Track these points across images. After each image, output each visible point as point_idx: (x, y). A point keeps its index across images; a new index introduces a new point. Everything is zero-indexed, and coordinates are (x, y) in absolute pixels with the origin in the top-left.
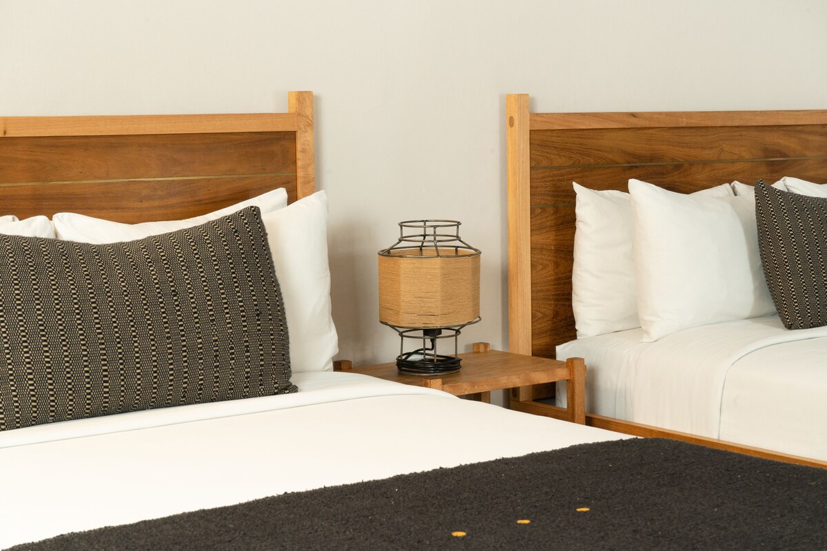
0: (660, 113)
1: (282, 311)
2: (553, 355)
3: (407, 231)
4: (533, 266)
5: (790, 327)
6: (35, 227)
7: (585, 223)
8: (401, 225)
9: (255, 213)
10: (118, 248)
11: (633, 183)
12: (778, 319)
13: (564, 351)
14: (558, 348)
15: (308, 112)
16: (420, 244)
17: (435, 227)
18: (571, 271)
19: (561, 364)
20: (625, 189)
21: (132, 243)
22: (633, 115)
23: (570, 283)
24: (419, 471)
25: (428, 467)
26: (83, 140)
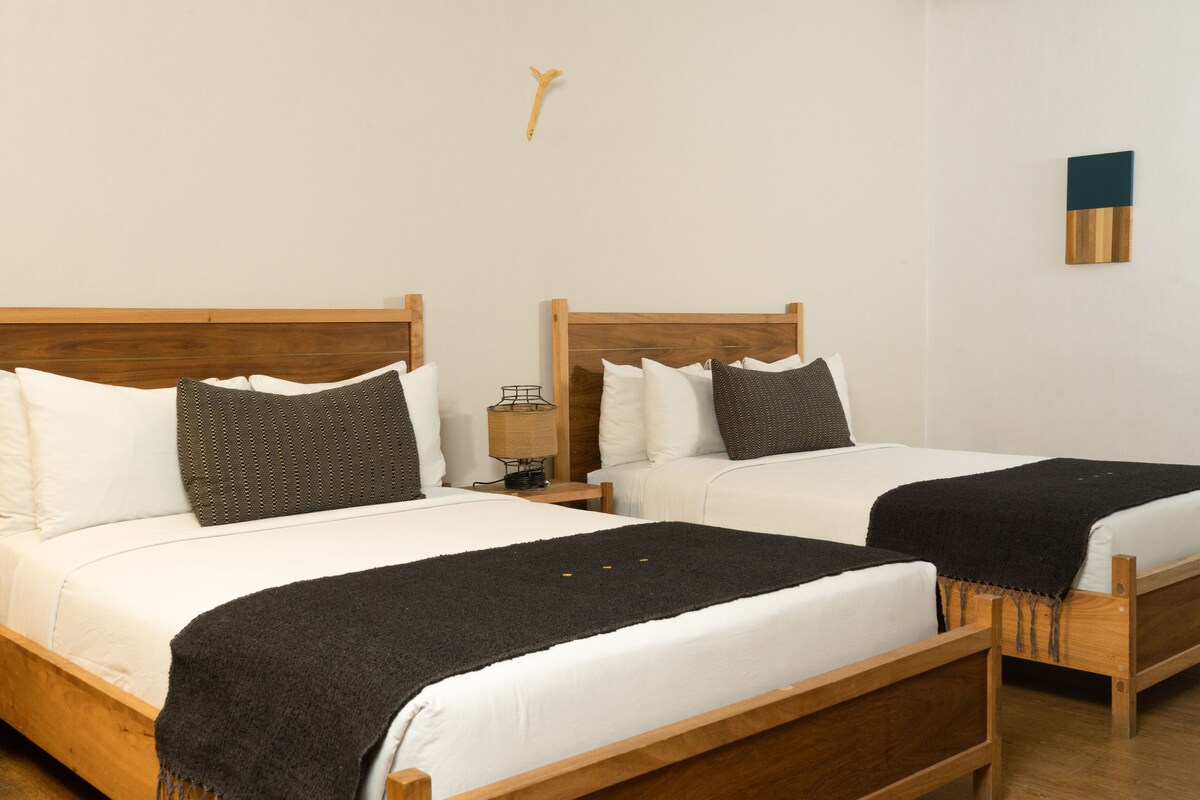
0: (654, 314)
1: (415, 442)
2: (584, 480)
3: (507, 393)
4: (570, 418)
5: (733, 459)
6: (237, 383)
7: (609, 386)
8: (503, 389)
9: (394, 375)
10: (303, 398)
11: (645, 361)
12: (726, 455)
13: (594, 477)
14: (589, 475)
15: (419, 309)
16: (511, 402)
17: (527, 390)
18: (598, 421)
19: (594, 487)
20: (639, 364)
21: (312, 395)
22: (637, 315)
23: (598, 429)
24: (527, 542)
25: (532, 539)
26: (264, 326)
